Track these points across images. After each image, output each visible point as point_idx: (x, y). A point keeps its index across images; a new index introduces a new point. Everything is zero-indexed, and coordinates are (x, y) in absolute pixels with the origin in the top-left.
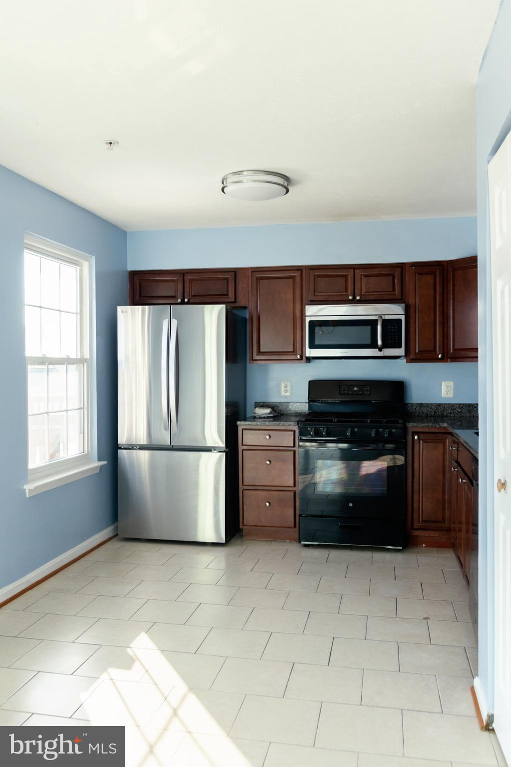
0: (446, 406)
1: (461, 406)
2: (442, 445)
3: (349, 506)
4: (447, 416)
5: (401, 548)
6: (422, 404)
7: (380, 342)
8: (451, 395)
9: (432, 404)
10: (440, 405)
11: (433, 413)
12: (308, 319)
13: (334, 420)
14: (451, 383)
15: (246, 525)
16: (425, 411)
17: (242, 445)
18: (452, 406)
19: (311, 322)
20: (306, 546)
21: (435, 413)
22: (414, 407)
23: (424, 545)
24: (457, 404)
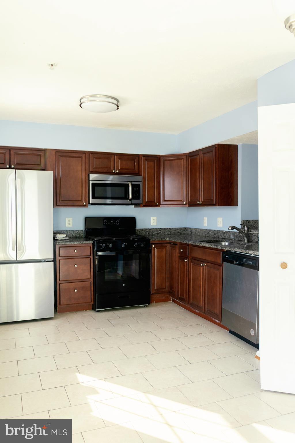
0: (154, 230)
1: (161, 229)
2: (165, 249)
3: (123, 286)
4: (154, 235)
5: (147, 305)
6: (142, 229)
7: (130, 196)
8: (155, 224)
9: (147, 229)
10: (151, 229)
11: (148, 234)
12: (91, 182)
13: (113, 239)
14: (155, 218)
15: (62, 305)
16: (144, 233)
17: (59, 256)
18: (156, 230)
19: (92, 184)
20: (98, 311)
21: (149, 233)
22: (139, 231)
23: (155, 302)
24: (159, 229)
